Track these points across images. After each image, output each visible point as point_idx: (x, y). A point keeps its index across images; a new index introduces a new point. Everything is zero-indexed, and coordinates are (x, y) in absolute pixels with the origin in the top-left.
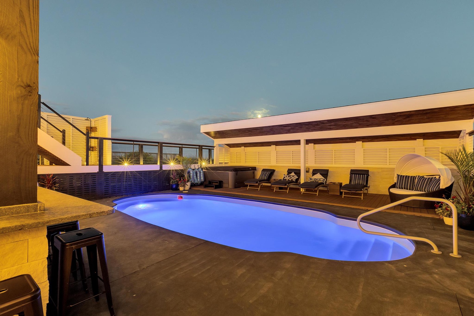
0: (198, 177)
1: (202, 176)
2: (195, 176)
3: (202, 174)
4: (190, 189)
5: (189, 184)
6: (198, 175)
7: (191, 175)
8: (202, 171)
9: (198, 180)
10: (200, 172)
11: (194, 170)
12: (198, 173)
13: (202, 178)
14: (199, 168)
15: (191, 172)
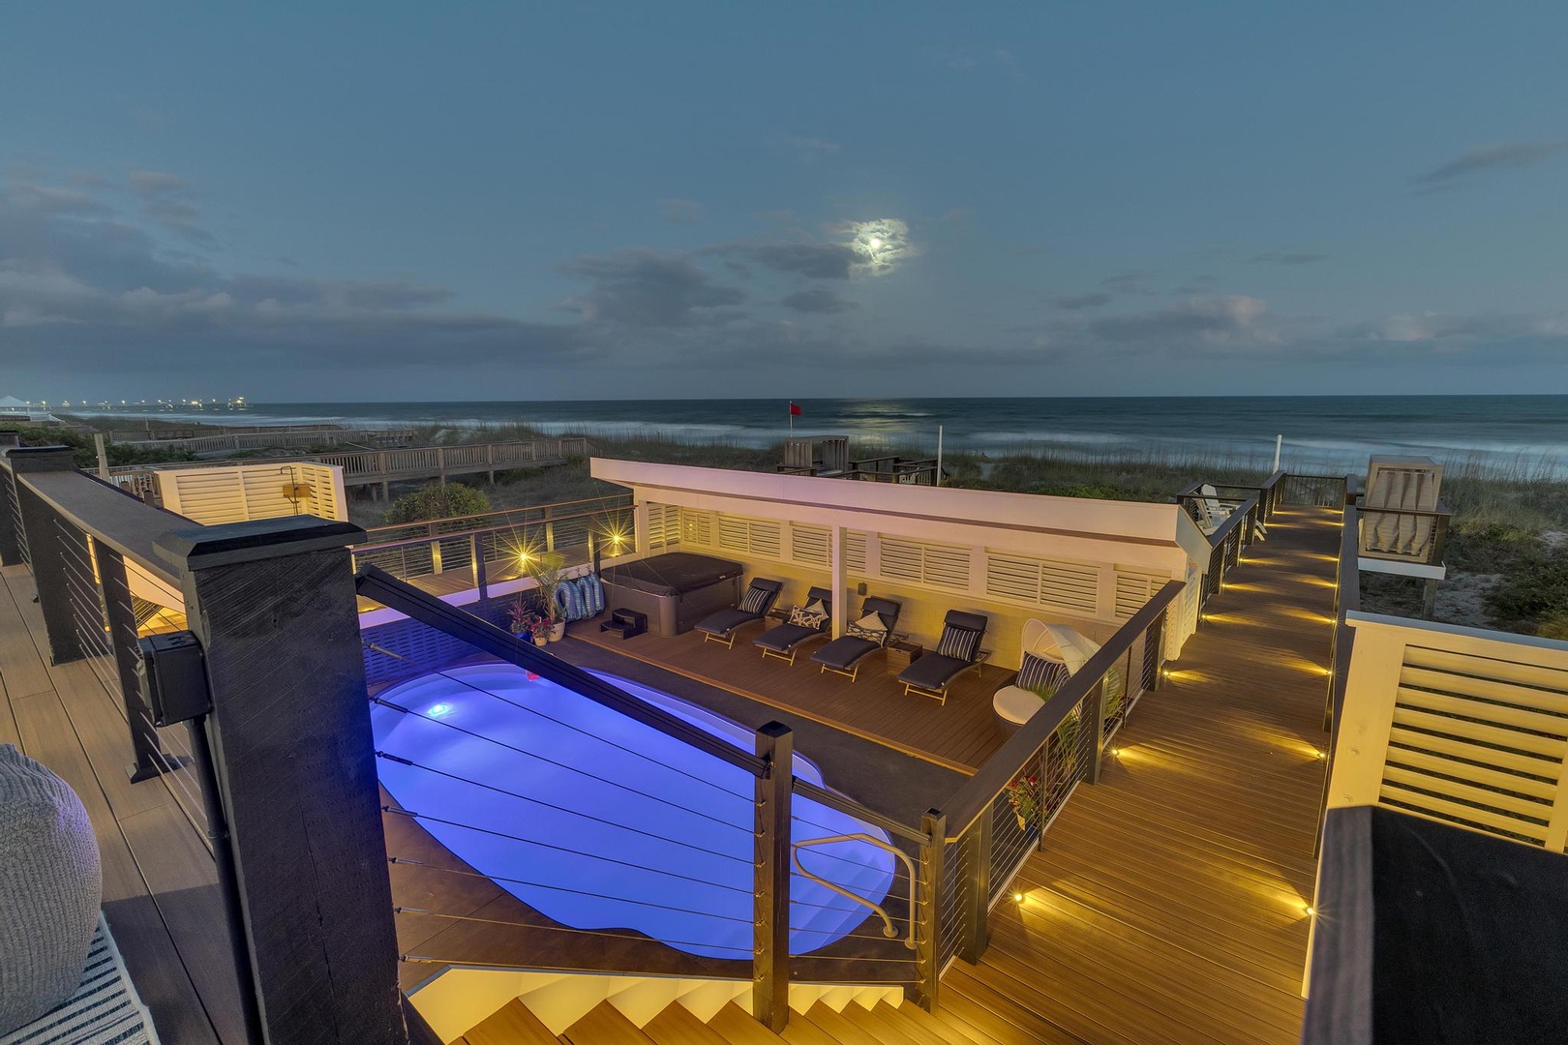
0: (588, 601)
1: (597, 597)
2: (578, 601)
3: (597, 590)
4: (565, 636)
5: (559, 628)
6: (588, 595)
7: (568, 599)
8: (596, 584)
9: (587, 610)
10: (593, 586)
11: (574, 581)
12: (587, 590)
13: (598, 603)
14: (590, 575)
15: (567, 592)
